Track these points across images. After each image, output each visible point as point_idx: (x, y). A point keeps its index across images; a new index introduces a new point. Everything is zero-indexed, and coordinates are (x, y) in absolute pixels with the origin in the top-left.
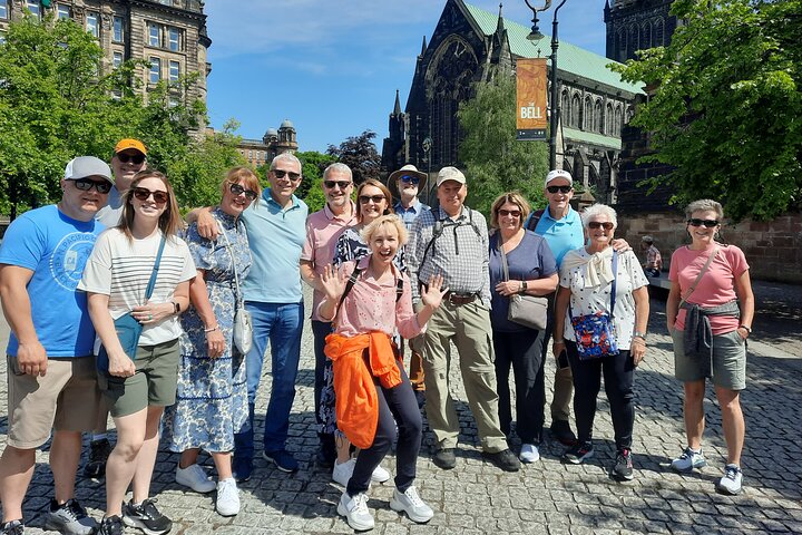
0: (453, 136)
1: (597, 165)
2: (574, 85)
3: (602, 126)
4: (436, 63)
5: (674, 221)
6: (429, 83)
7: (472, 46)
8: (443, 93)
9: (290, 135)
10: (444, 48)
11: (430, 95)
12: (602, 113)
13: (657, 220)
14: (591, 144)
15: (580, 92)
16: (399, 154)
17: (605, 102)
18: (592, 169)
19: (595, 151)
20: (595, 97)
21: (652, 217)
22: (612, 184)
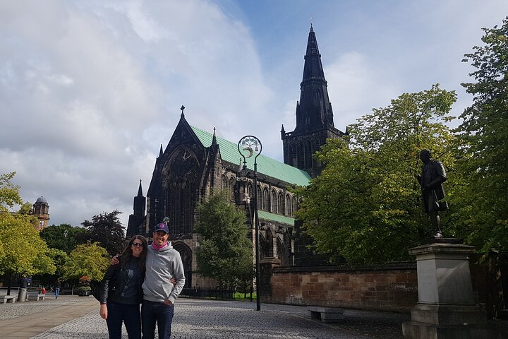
0: (182, 215)
1: (281, 237)
2: (264, 181)
3: (284, 209)
4: (169, 164)
5: (326, 277)
6: (165, 176)
7: (196, 153)
8: (175, 184)
9: (44, 208)
10: (175, 154)
11: (165, 185)
12: (283, 201)
13: (317, 276)
14: (277, 223)
15: (268, 186)
16: (141, 226)
17: (285, 193)
18: (278, 239)
19: (280, 228)
20: (278, 190)
21: (314, 274)
22: (293, 251)
